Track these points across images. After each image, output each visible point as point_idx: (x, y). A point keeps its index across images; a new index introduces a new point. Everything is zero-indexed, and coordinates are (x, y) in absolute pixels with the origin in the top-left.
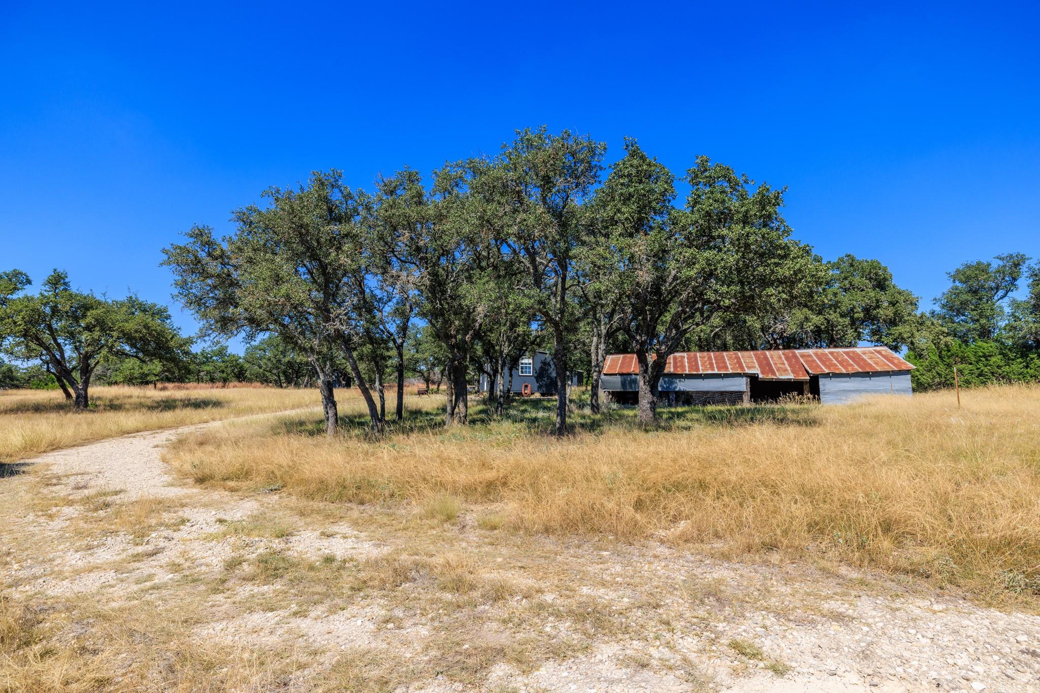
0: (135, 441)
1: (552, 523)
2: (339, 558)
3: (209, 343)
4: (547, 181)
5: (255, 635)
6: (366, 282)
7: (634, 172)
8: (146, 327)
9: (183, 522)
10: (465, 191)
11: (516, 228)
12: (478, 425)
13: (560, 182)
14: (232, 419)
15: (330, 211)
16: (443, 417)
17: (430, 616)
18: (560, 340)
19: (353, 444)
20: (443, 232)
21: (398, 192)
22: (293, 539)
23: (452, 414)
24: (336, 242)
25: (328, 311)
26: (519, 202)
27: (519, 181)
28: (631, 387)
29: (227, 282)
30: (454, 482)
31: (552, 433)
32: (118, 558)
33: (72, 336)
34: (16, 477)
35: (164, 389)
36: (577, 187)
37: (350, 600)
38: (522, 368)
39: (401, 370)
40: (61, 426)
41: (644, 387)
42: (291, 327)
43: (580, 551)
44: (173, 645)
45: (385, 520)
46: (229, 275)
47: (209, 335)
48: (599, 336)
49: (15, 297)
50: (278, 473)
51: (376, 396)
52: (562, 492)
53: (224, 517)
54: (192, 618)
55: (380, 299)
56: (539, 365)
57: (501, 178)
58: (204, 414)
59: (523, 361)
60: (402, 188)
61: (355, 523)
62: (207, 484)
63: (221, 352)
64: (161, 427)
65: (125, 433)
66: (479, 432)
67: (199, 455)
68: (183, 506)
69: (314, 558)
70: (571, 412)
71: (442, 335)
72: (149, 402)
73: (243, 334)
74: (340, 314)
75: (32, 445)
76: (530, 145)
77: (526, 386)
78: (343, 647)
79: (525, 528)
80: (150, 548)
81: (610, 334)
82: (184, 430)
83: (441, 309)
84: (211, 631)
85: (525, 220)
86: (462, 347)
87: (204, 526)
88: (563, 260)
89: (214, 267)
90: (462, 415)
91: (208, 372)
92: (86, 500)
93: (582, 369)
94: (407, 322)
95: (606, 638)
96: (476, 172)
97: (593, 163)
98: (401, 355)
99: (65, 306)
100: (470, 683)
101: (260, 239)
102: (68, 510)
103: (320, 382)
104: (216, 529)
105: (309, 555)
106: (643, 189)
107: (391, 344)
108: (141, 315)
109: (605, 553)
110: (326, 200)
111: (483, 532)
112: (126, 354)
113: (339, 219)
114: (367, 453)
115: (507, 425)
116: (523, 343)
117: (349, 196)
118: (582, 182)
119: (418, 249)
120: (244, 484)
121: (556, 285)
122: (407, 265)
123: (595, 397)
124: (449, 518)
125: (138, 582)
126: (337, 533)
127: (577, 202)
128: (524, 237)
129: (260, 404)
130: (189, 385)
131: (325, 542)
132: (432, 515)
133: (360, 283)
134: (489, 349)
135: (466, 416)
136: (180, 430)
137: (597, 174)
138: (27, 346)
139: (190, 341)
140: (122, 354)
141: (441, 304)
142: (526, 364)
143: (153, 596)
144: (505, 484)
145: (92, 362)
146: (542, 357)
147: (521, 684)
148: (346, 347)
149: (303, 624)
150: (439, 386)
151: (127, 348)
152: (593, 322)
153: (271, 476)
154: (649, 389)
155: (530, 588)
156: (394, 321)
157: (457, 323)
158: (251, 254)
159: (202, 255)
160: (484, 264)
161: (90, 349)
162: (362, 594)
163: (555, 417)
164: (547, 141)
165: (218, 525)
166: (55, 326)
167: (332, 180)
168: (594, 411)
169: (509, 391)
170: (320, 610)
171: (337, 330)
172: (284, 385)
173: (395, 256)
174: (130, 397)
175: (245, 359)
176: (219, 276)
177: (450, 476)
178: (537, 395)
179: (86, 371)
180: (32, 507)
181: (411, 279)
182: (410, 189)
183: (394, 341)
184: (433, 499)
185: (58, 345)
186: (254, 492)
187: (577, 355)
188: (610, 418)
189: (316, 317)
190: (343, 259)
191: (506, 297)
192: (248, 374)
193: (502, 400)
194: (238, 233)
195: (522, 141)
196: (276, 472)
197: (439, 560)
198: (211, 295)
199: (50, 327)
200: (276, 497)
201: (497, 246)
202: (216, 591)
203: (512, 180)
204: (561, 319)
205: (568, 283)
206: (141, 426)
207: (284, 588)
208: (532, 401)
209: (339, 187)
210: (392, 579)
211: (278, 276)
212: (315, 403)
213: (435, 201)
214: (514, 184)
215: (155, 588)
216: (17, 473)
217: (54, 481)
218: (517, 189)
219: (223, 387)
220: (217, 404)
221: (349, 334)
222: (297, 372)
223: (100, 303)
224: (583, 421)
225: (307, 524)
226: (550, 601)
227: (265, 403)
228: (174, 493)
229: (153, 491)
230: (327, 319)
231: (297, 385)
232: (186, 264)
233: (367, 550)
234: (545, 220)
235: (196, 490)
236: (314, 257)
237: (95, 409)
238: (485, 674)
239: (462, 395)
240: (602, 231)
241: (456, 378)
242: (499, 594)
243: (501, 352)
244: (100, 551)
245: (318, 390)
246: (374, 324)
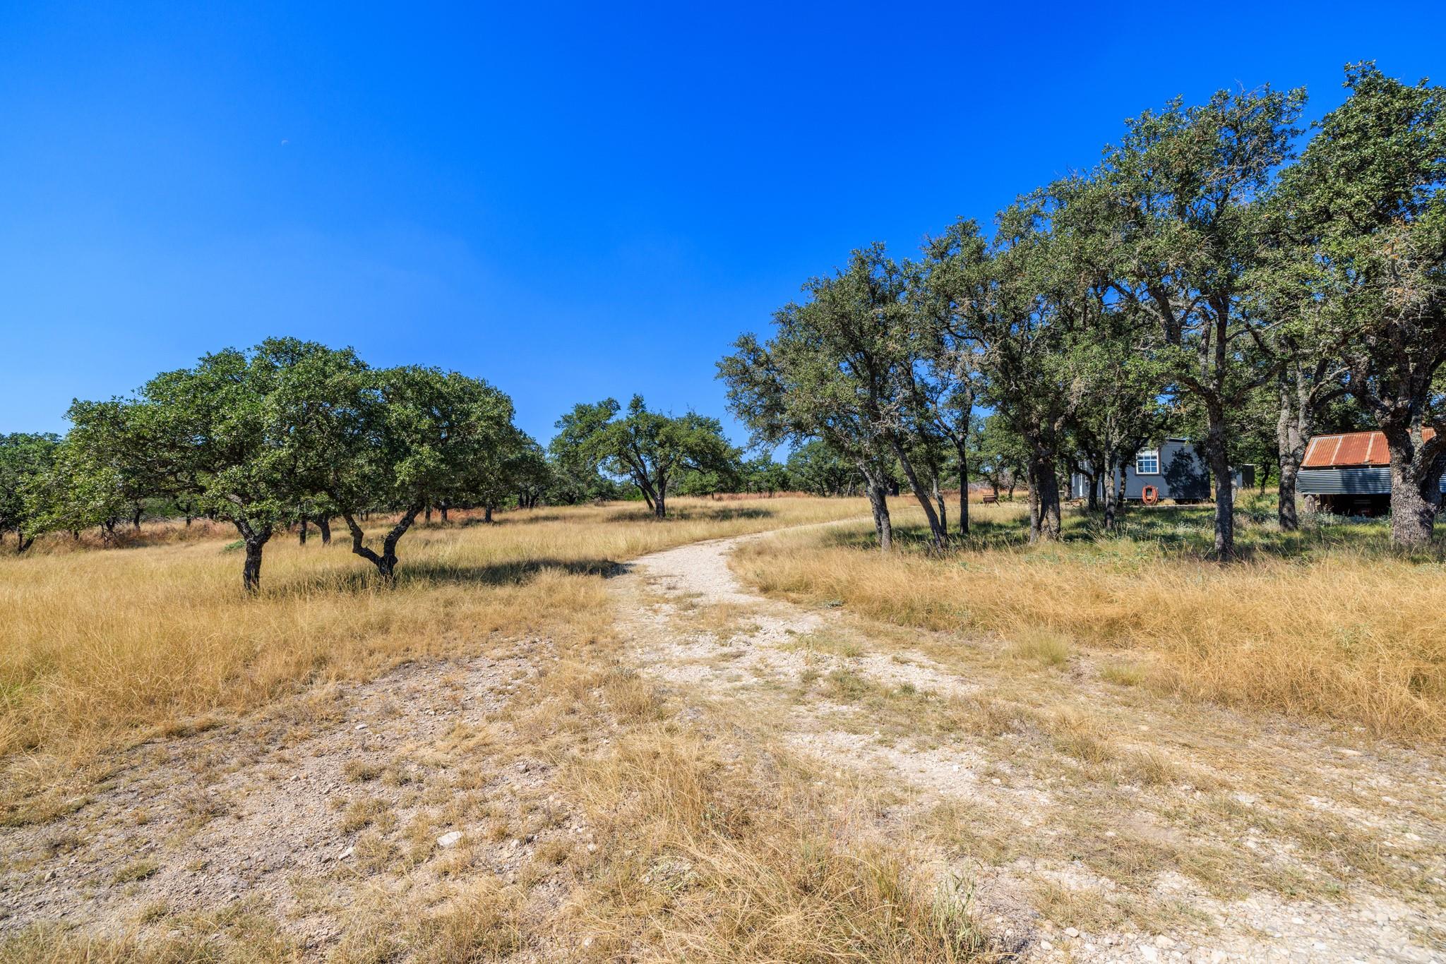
0: (705, 548)
1: (1231, 690)
2: (918, 689)
3: (759, 452)
4: (1188, 181)
5: (843, 755)
6: (915, 369)
7: (1371, 119)
8: (704, 440)
9: (757, 628)
10: (1047, 227)
11: (1135, 262)
12: (1079, 543)
13: (1212, 177)
14: (783, 529)
15: (873, 291)
16: (1027, 530)
17: (1048, 781)
18: (1217, 417)
19: (913, 560)
20: (1018, 291)
21: (951, 252)
22: (864, 660)
23: (1039, 527)
24: (881, 327)
25: (875, 407)
26: (1137, 224)
27: (1138, 192)
28: (1366, 488)
29: (774, 388)
30: (1057, 615)
31: (1211, 557)
32: (710, 655)
33: (650, 452)
34: (626, 576)
35: (720, 499)
36: (1243, 175)
37: (940, 740)
38: (1141, 464)
39: (963, 473)
40: (649, 533)
41: (1403, 487)
42: (837, 429)
43: (1293, 739)
44: (769, 746)
45: (967, 653)
46: (774, 381)
47: (758, 444)
48: (1294, 407)
49: (610, 421)
50: (837, 588)
51: (935, 504)
52: (1248, 646)
53: (793, 629)
54: (781, 724)
55: (932, 388)
56: (1169, 459)
57: (1106, 196)
58: (757, 523)
59: (1143, 455)
60: (955, 245)
61: (930, 652)
62: (771, 594)
63: (766, 461)
64: (723, 536)
65: (696, 541)
66: (1082, 552)
67: (760, 564)
68: (754, 613)
69: (890, 685)
70: (1240, 527)
71: (1019, 424)
72: (710, 512)
73: (789, 441)
74: (890, 410)
75: (633, 549)
76: (1153, 134)
77: (1149, 490)
78: (942, 792)
79: (1182, 690)
80: (733, 650)
81: (1317, 405)
82: (742, 539)
83: (1017, 392)
84: (800, 741)
85: (1150, 248)
86: (1049, 439)
87: (776, 635)
88: (1220, 298)
89: (760, 374)
90: (1052, 529)
91: (756, 482)
92: (678, 600)
93: (1252, 461)
94: (969, 412)
95: (1379, 890)
96: (1063, 197)
97: (1277, 129)
98: (962, 454)
99: (644, 427)
100: (1126, 884)
101: (801, 337)
102: (665, 607)
103: (870, 489)
104: (786, 639)
105: (883, 680)
106: (1396, 143)
107: (950, 441)
108: (699, 429)
109: (1349, 752)
110: (868, 280)
111: (1110, 686)
112: (690, 467)
113: (883, 300)
114: (932, 572)
115: (1125, 544)
116: (1144, 427)
117: (892, 271)
118: (1254, 165)
119: (982, 319)
120: (805, 597)
121: (1206, 336)
122: (964, 342)
123: (1287, 505)
124: (1055, 661)
125: (729, 680)
126: (912, 661)
127: (1244, 199)
128: (1151, 272)
129: (806, 514)
130: (740, 495)
131: (898, 669)
132: (1030, 653)
133: (908, 371)
134: (1087, 441)
135: (1059, 530)
136: (738, 539)
137: (1288, 144)
138: (622, 464)
139: (740, 451)
140: (687, 467)
141: (1017, 386)
142: (1148, 458)
143: (744, 696)
144: (1137, 625)
145: (666, 475)
146: (1176, 447)
147: (1215, 911)
148: (898, 448)
149: (893, 756)
150: (1011, 491)
151: (690, 461)
152: (1280, 387)
153: (831, 591)
154: (1415, 488)
155: (1205, 778)
156: (951, 413)
157: (1040, 408)
158: (794, 356)
159: (749, 363)
160: (1079, 322)
161: (663, 464)
162: (953, 736)
163: (1209, 534)
164: (1184, 119)
165: (787, 636)
166: (638, 445)
167: (873, 255)
168: (1286, 526)
169: (1121, 496)
170: (906, 743)
171: (888, 429)
172: (827, 494)
173: (951, 332)
174: (695, 507)
175: (787, 467)
176: (765, 383)
177: (1049, 607)
178: (1169, 503)
179: (662, 483)
180: (641, 602)
181: (976, 359)
182: (967, 245)
183: (953, 437)
184: (1029, 635)
185: (641, 461)
186: (815, 606)
187: (1247, 439)
188: (1321, 537)
189: (863, 415)
190: (892, 345)
191: (1121, 364)
192: (791, 483)
193: (1112, 509)
194: (779, 335)
195: (1137, 132)
196: (836, 587)
197: (1049, 713)
198: (759, 403)
199: (634, 446)
200: (838, 613)
201: (1097, 296)
202: (797, 702)
203: (1124, 195)
204: (1219, 387)
205: (1230, 330)
206: (706, 534)
207: (864, 711)
208: (1161, 511)
209: (881, 262)
210: (988, 725)
211: (823, 374)
212: (863, 512)
213: (1000, 254)
214: (1128, 199)
215: (744, 688)
216: (625, 572)
217: (652, 581)
218: (1134, 205)
219: (770, 497)
220: (767, 514)
221: (901, 433)
222: (840, 480)
223: (668, 421)
224: (1266, 541)
225: (877, 647)
226: (1249, 805)
227: (809, 513)
228: (743, 599)
229: (727, 596)
230: (877, 417)
231: (840, 494)
232: (737, 375)
233: (949, 686)
234: (1188, 240)
235: (761, 599)
236: (858, 348)
237: (671, 518)
238: (1149, 879)
239: (1052, 503)
240: (1297, 237)
241: (1042, 481)
242: (1153, 776)
243: (1108, 444)
244: (695, 647)
245: (868, 499)
246: (927, 419)
